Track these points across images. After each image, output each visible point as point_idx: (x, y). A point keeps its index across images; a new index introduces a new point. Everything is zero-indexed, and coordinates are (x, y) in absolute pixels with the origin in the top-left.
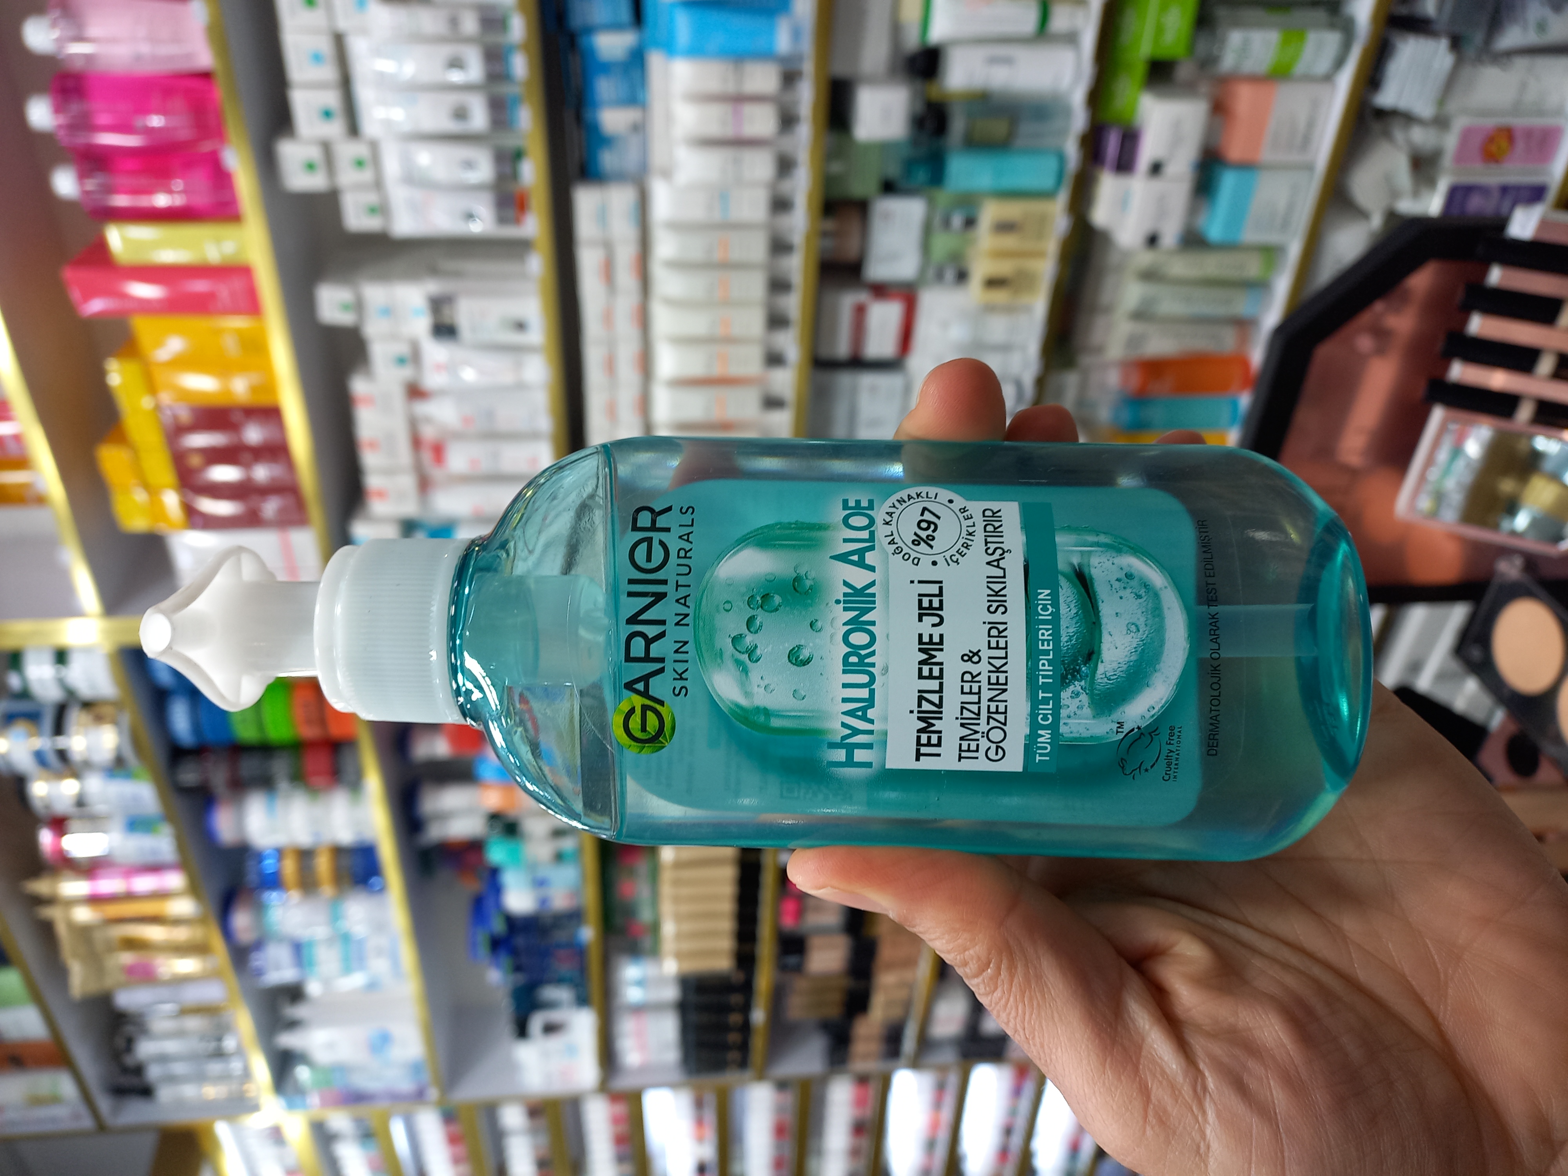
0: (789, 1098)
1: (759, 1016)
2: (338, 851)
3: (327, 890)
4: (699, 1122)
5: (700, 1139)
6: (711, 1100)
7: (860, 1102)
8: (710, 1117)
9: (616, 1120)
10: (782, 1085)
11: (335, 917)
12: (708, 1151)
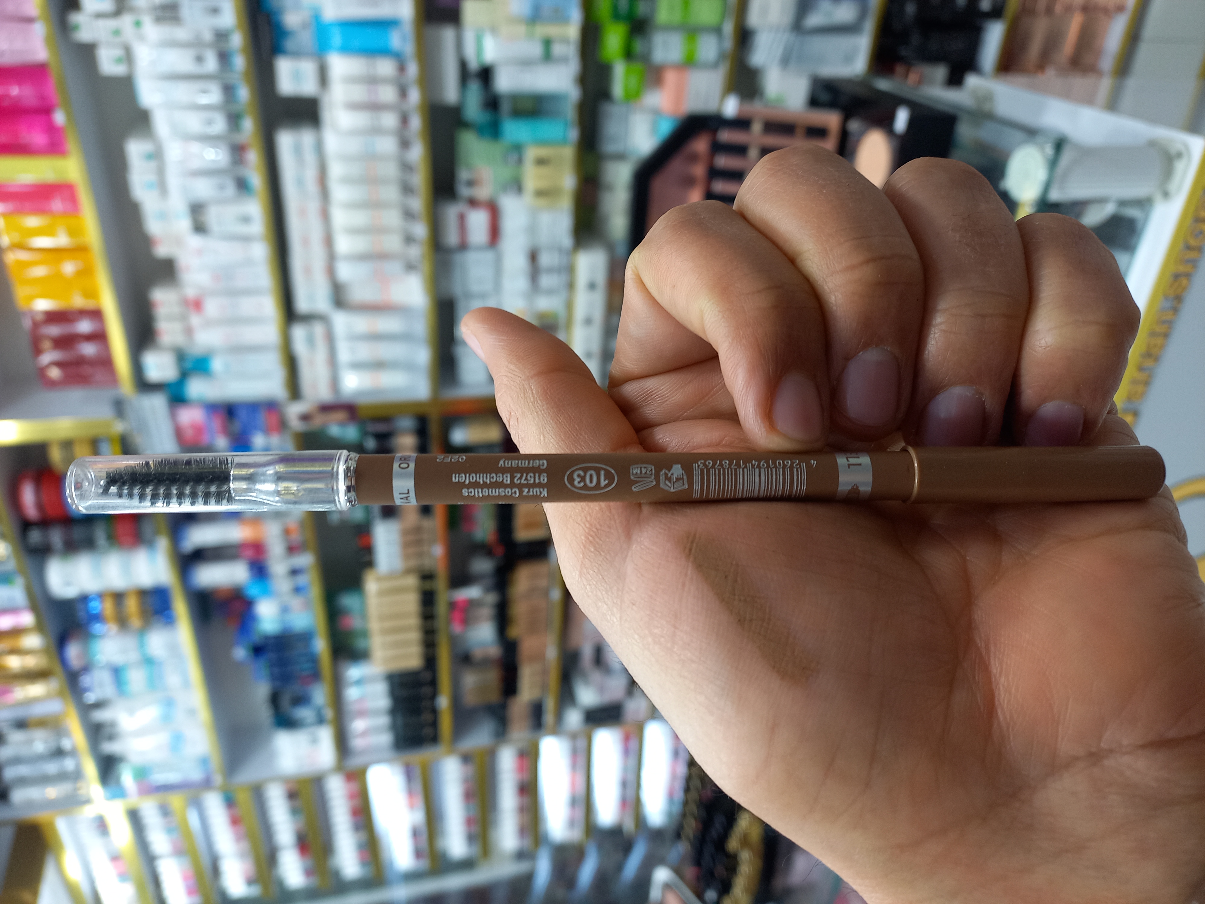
0: (470, 769)
1: (443, 702)
2: (144, 594)
3: (136, 622)
4: (410, 793)
5: (412, 806)
6: (417, 772)
7: (521, 769)
8: (418, 786)
9: (352, 796)
10: (466, 758)
11: (142, 645)
12: (418, 817)
